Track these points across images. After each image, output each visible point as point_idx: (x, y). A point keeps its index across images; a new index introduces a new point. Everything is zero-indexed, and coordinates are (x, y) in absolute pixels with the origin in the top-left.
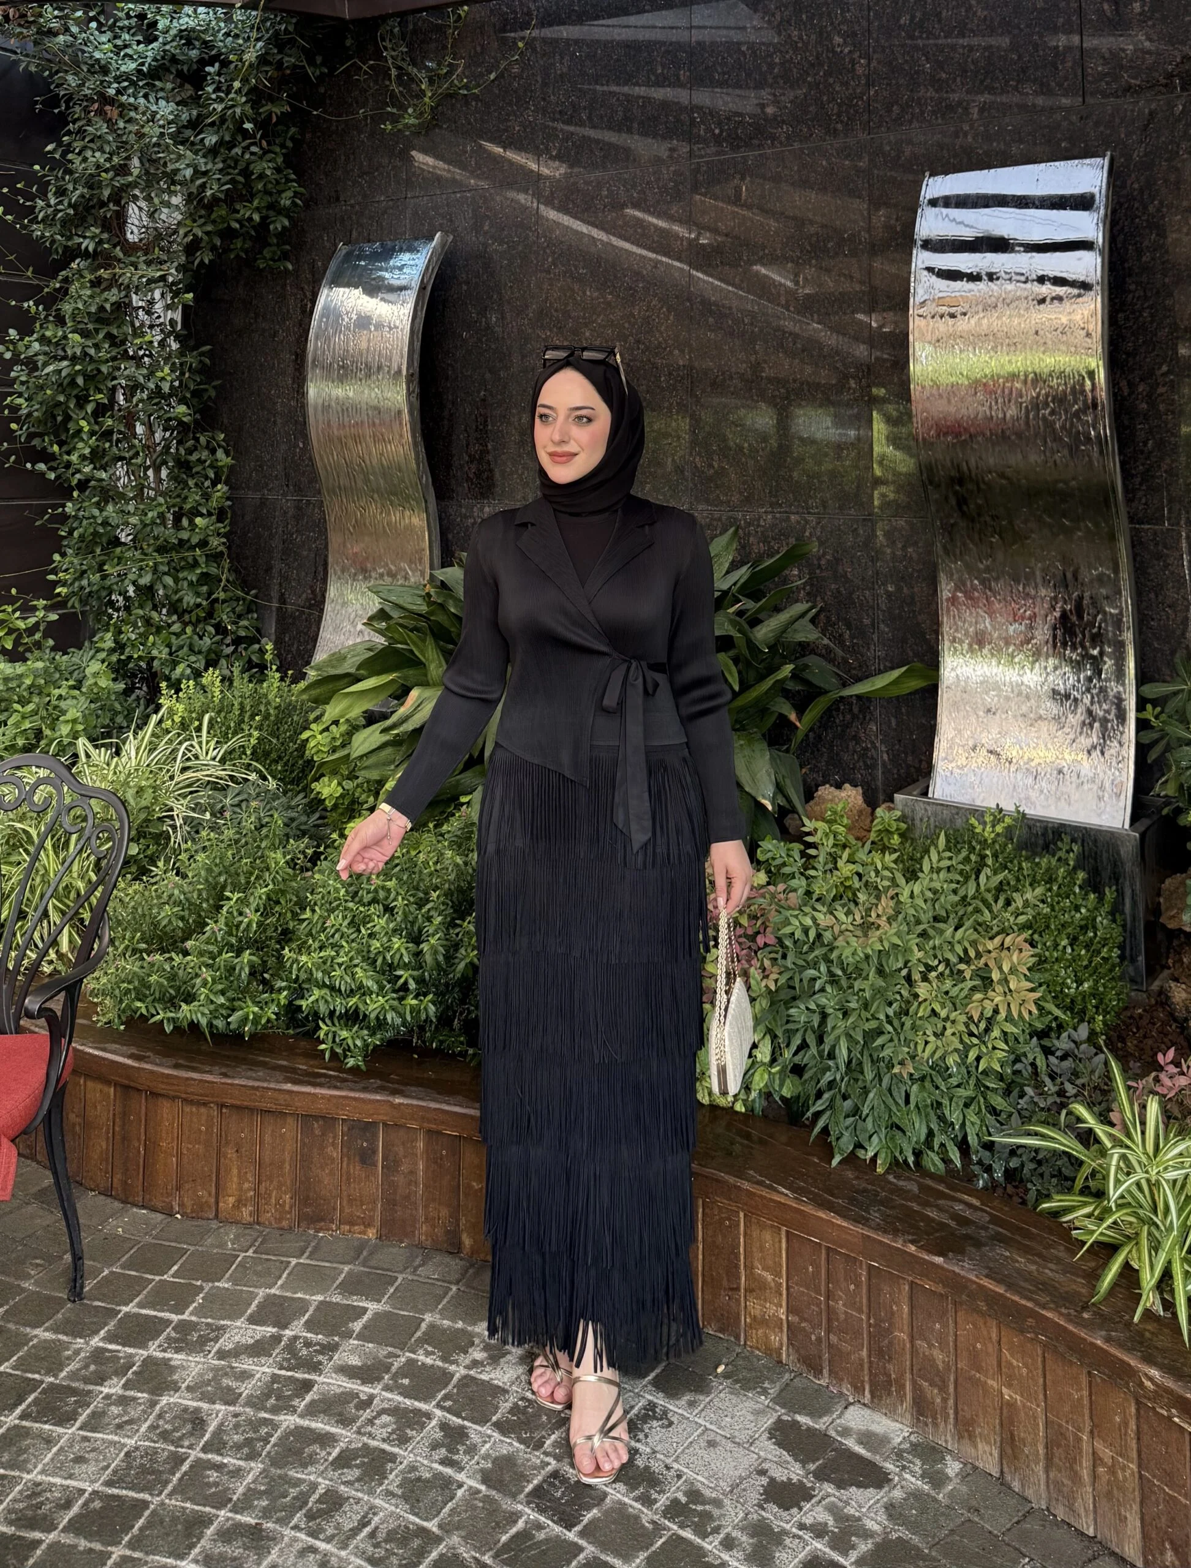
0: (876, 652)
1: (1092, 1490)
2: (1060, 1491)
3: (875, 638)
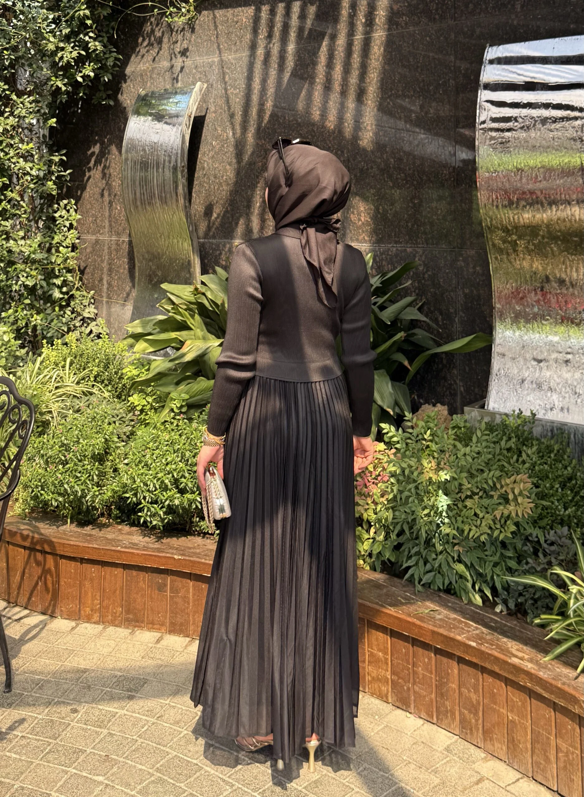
0: (457, 327)
1: (555, 766)
2: (539, 767)
3: (457, 320)
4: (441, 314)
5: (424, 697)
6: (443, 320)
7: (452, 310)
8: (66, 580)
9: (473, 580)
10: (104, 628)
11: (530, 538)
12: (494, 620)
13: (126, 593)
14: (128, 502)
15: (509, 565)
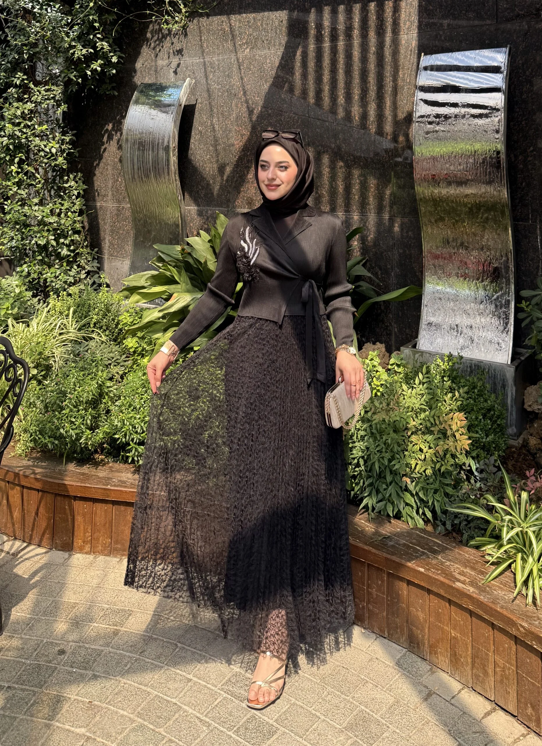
0: (393, 280)
1: (493, 679)
2: (478, 679)
3: (393, 274)
4: (381, 269)
5: (377, 614)
6: (382, 274)
7: (389, 266)
8: (60, 516)
9: (417, 505)
10: (95, 558)
11: (464, 467)
12: (437, 543)
13: (115, 526)
14: (118, 442)
15: (447, 491)
